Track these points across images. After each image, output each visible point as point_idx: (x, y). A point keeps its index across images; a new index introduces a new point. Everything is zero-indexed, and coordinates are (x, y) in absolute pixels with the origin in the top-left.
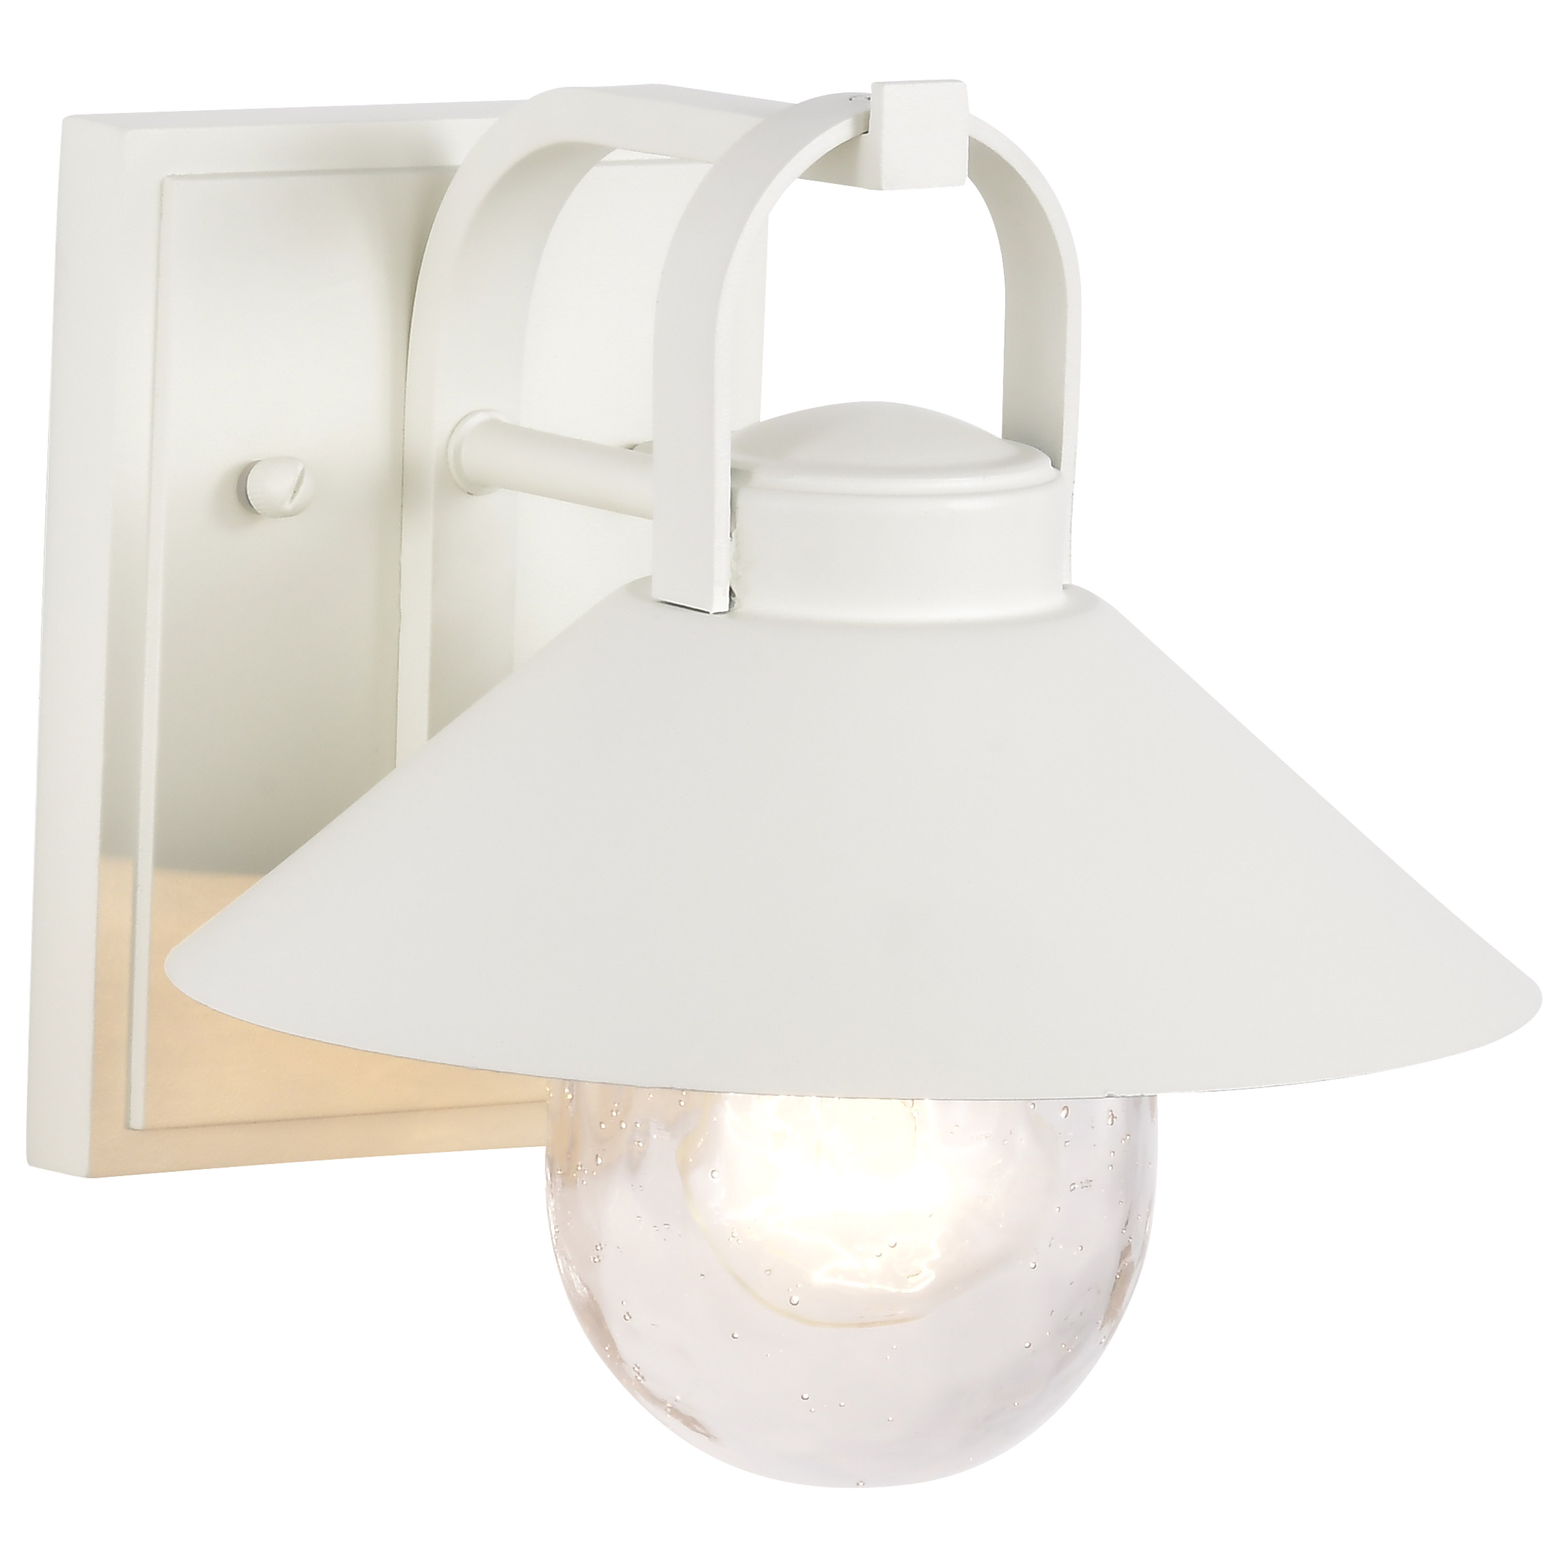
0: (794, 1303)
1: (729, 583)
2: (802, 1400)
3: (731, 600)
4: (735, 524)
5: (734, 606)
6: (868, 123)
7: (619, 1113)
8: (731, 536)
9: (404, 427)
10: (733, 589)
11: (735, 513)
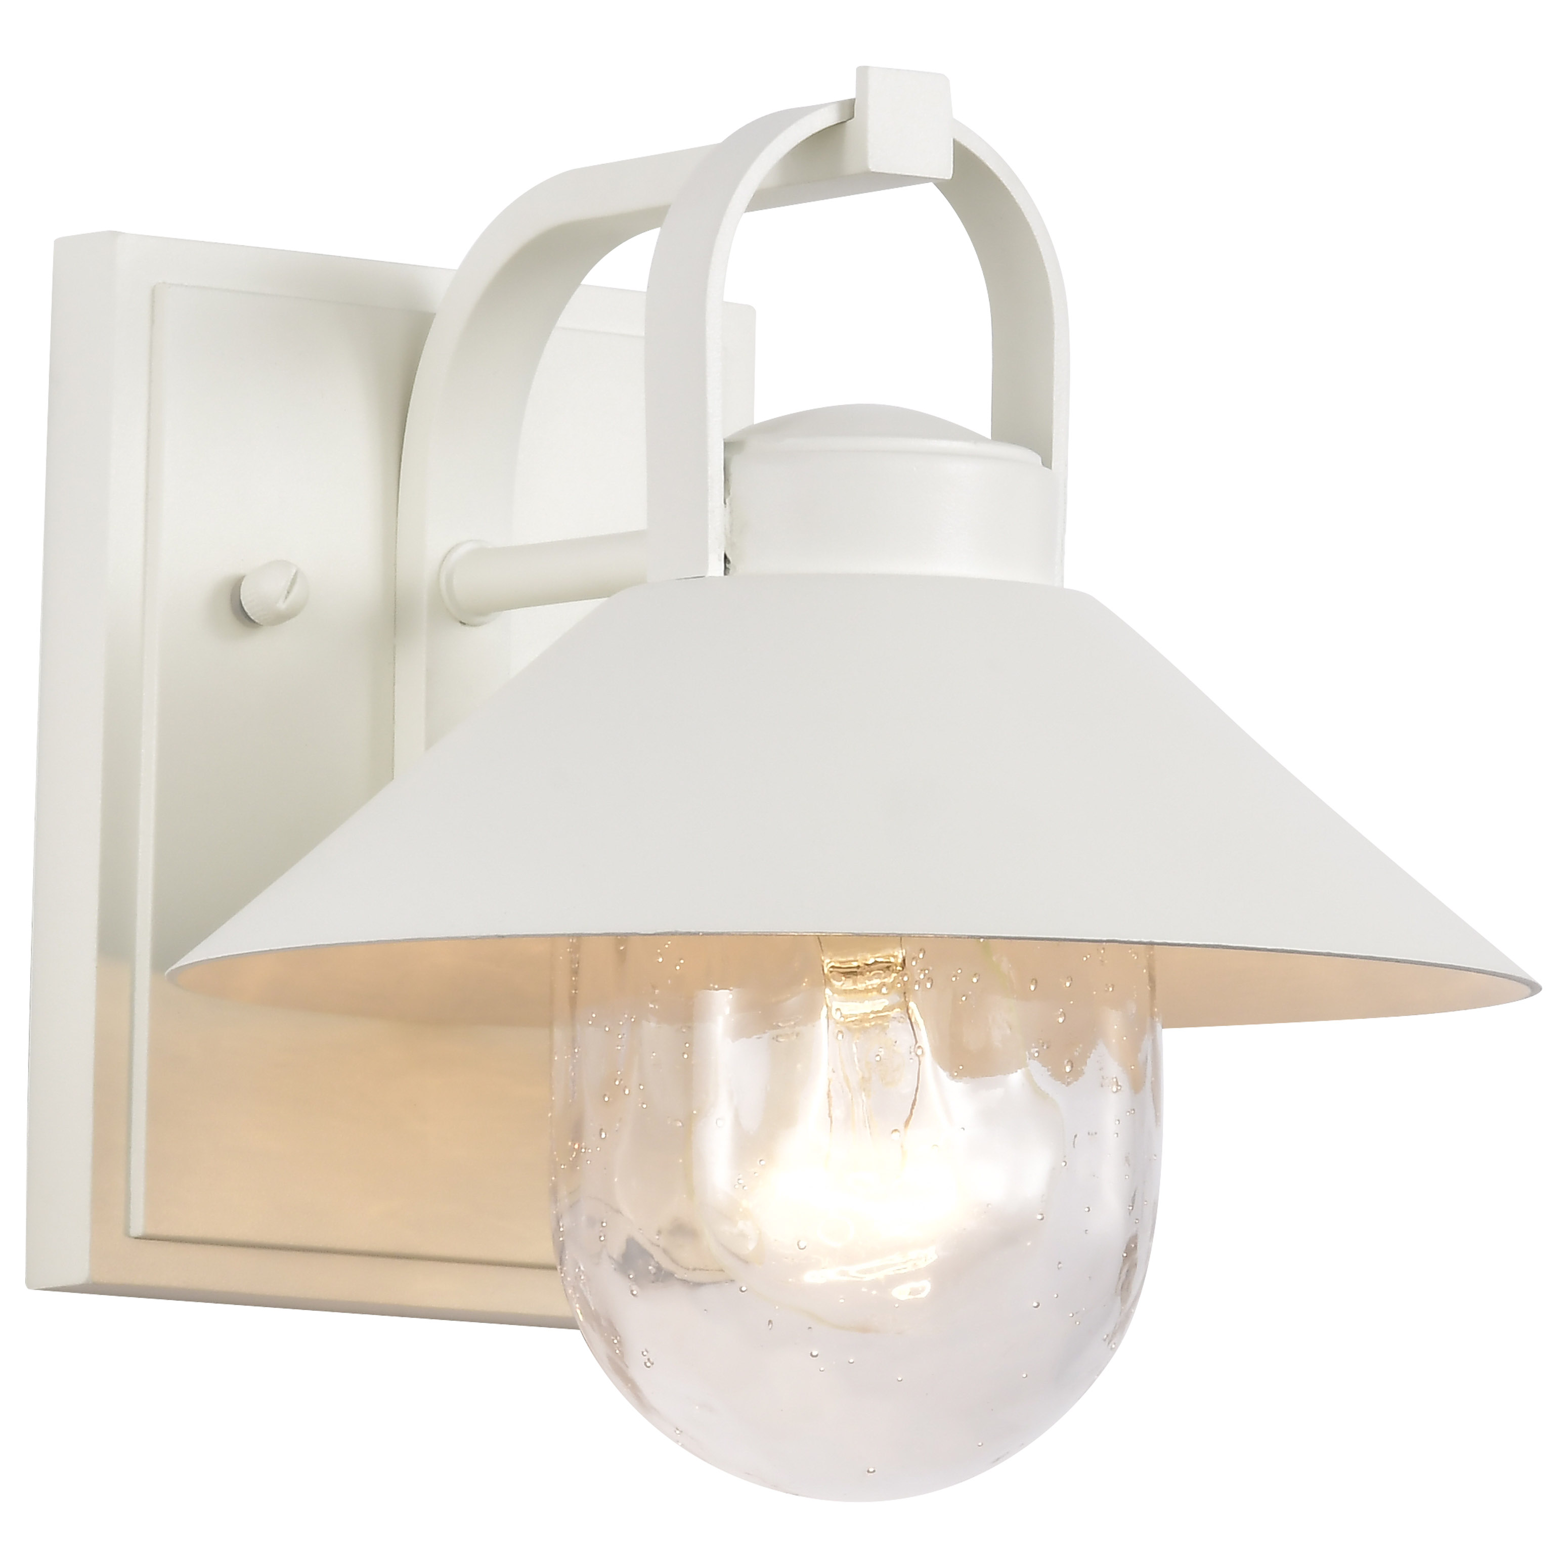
0: (802, 1247)
1: (723, 549)
2: (811, 1357)
3: (726, 568)
4: (729, 491)
5: (729, 573)
6: (854, 109)
7: (622, 1082)
8: (725, 503)
9: (395, 561)
10: (728, 556)
11: (728, 480)
